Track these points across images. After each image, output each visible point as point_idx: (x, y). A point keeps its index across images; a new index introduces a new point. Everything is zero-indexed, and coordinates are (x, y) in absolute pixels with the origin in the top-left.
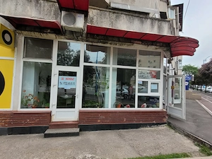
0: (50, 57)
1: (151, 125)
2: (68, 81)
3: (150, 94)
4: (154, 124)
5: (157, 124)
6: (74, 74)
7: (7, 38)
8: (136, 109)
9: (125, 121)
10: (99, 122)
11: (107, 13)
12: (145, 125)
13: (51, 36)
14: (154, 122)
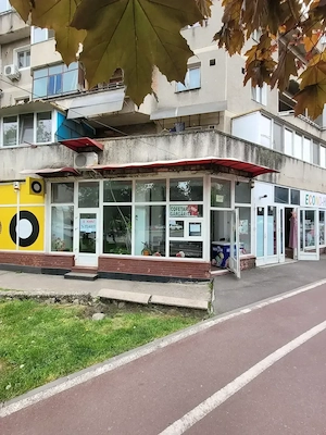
0: (72, 201)
1: (184, 280)
2: (89, 224)
3: (187, 238)
4: (189, 280)
5: (194, 280)
6: (93, 216)
7: (37, 187)
8: (167, 258)
9: (149, 272)
10: (118, 270)
11: (124, 141)
12: (175, 280)
13: (71, 179)
14: (190, 277)
